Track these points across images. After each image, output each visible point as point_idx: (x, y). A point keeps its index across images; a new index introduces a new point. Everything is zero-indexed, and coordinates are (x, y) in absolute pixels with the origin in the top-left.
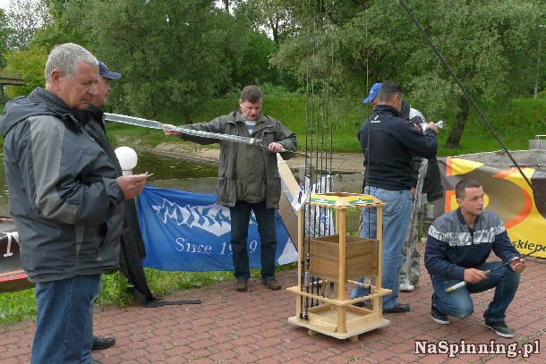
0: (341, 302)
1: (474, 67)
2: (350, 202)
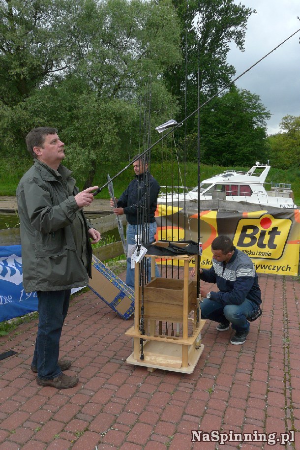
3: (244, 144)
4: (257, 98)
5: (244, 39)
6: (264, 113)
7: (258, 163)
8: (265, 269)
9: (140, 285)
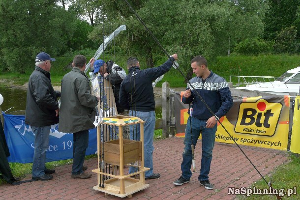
0: (121, 177)
1: (198, 40)
2: (125, 122)
8: (261, 143)
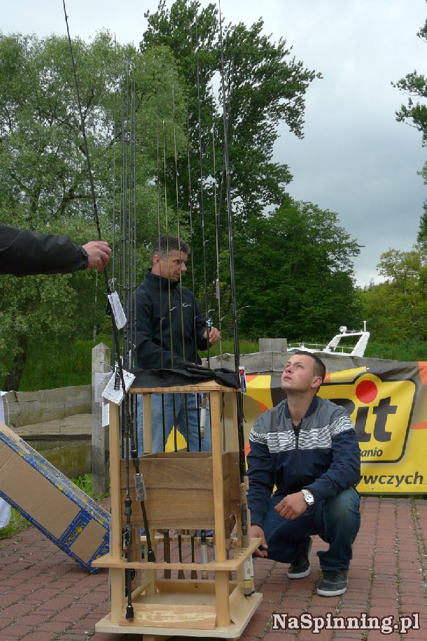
1: (39, 297)
3: (314, 302)
4: (332, 217)
5: (303, 119)
6: (348, 245)
7: (344, 329)
8: (373, 482)
9: (123, 457)
